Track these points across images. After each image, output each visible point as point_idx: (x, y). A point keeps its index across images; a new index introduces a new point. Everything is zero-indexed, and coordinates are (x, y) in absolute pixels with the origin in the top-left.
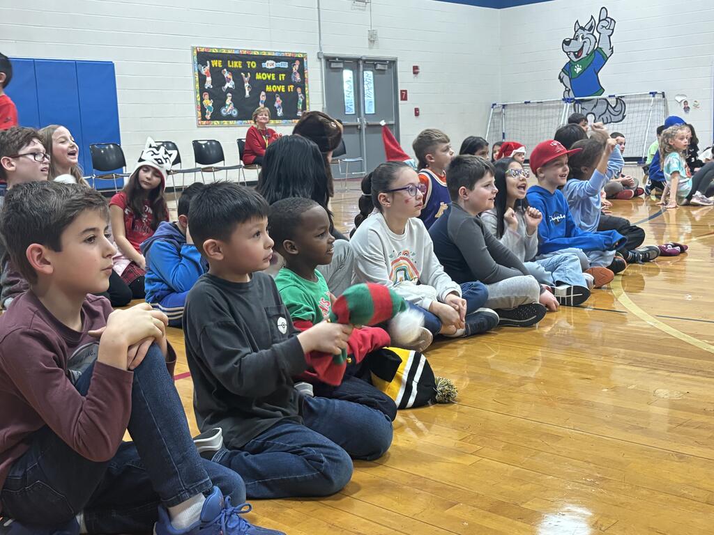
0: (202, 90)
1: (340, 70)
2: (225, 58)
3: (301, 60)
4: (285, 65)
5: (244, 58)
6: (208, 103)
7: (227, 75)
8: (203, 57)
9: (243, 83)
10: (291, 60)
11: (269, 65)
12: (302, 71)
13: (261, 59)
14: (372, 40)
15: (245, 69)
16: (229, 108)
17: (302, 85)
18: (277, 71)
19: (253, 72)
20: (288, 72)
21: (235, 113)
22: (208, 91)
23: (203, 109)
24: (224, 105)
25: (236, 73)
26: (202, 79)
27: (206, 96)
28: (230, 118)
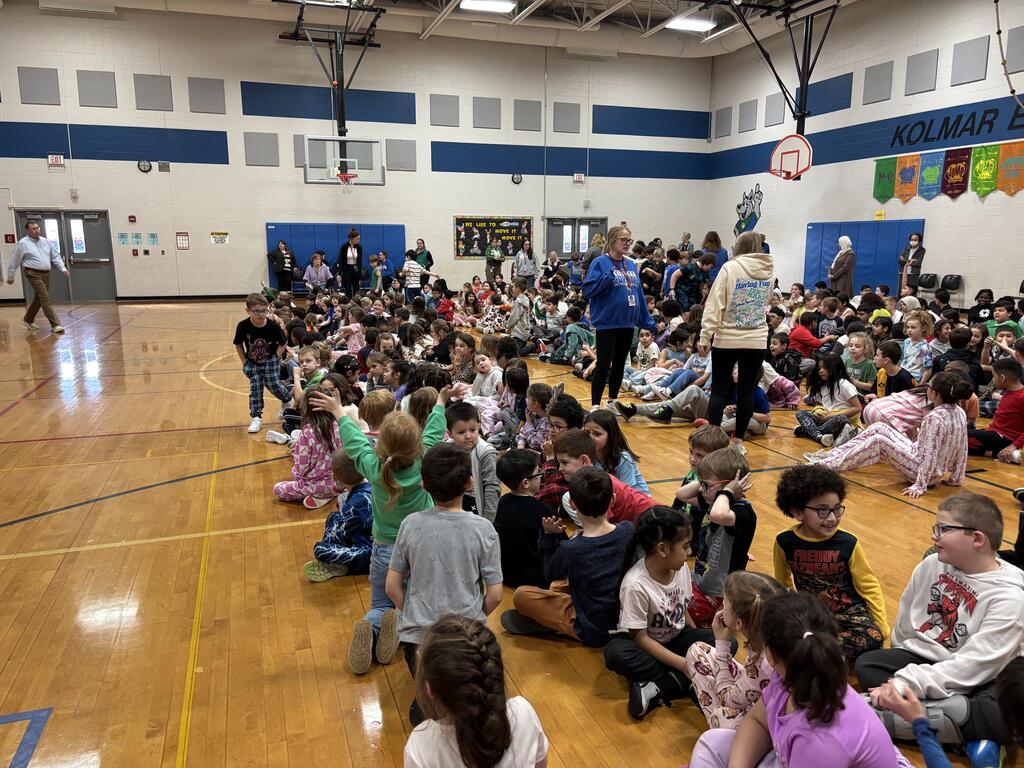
0: (458, 239)
1: (561, 226)
2: (475, 221)
3: (529, 221)
4: (517, 224)
5: (487, 221)
6: (462, 246)
7: (475, 230)
8: (460, 221)
9: (486, 235)
10: (521, 221)
11: (505, 224)
12: (529, 227)
13: (499, 221)
14: (587, 207)
15: (488, 227)
16: (476, 249)
17: (529, 235)
18: (510, 228)
19: (494, 229)
20: (519, 228)
21: (479, 252)
22: (462, 240)
23: (458, 250)
24: (472, 247)
25: (481, 230)
26: (458, 233)
27: (461, 243)
28: (475, 255)
